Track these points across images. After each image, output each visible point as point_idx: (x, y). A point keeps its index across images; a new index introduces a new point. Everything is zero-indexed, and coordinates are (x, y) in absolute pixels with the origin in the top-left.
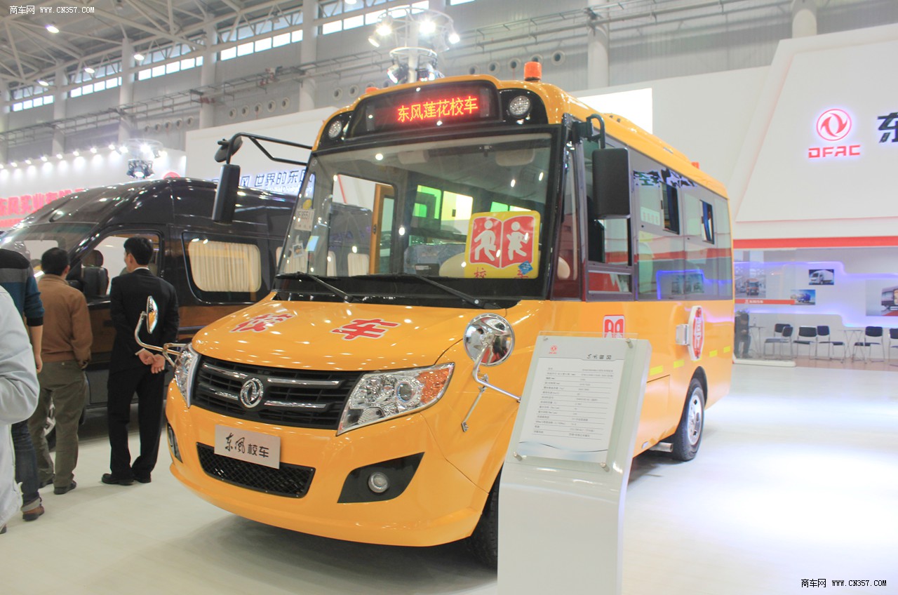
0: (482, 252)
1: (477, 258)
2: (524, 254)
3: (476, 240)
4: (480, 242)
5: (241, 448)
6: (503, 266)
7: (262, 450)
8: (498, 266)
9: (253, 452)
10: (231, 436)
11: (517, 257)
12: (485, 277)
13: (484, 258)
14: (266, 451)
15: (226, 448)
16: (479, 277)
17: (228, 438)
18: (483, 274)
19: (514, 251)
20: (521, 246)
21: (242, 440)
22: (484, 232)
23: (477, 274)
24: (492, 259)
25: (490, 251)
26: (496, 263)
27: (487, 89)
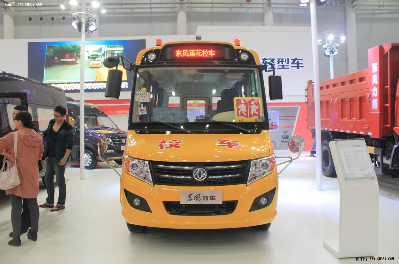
0: (241, 112)
1: (240, 114)
2: (257, 113)
3: (239, 108)
4: (240, 109)
5: (198, 199)
6: (250, 118)
7: (212, 197)
8: (248, 118)
9: (206, 199)
10: (191, 195)
11: (255, 115)
12: (243, 122)
13: (242, 115)
14: (214, 197)
15: (188, 200)
16: (241, 122)
17: (189, 196)
18: (242, 121)
19: (253, 112)
20: (256, 110)
21: (199, 195)
22: (241, 105)
23: (240, 121)
24: (245, 115)
25: (245, 112)
26: (247, 117)
27: (228, 48)
